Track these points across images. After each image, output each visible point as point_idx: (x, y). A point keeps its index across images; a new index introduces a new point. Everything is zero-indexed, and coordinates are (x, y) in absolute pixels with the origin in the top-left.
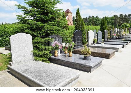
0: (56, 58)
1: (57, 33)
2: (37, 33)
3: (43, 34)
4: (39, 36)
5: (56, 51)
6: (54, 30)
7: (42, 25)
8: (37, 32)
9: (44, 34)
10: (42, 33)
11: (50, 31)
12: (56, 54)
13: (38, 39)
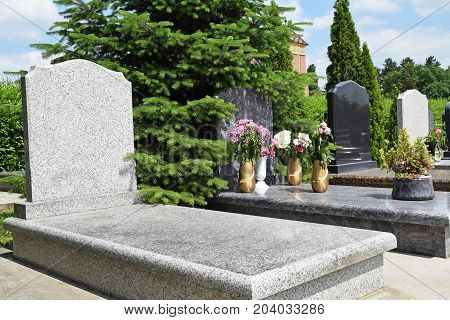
0: (248, 196)
1: (252, 78)
2: (156, 77)
3: (185, 83)
4: (163, 94)
5: (249, 165)
6: (234, 64)
7: (179, 37)
8: (154, 73)
9: (189, 83)
10: (179, 78)
11: (218, 66)
12: (248, 180)
13: (159, 104)
